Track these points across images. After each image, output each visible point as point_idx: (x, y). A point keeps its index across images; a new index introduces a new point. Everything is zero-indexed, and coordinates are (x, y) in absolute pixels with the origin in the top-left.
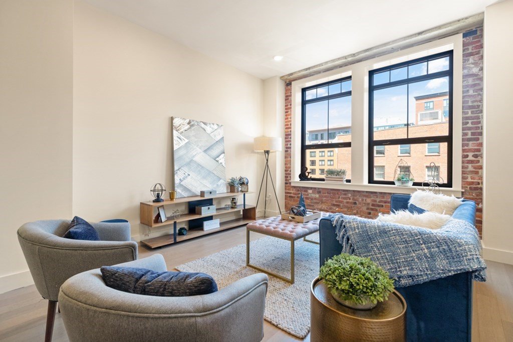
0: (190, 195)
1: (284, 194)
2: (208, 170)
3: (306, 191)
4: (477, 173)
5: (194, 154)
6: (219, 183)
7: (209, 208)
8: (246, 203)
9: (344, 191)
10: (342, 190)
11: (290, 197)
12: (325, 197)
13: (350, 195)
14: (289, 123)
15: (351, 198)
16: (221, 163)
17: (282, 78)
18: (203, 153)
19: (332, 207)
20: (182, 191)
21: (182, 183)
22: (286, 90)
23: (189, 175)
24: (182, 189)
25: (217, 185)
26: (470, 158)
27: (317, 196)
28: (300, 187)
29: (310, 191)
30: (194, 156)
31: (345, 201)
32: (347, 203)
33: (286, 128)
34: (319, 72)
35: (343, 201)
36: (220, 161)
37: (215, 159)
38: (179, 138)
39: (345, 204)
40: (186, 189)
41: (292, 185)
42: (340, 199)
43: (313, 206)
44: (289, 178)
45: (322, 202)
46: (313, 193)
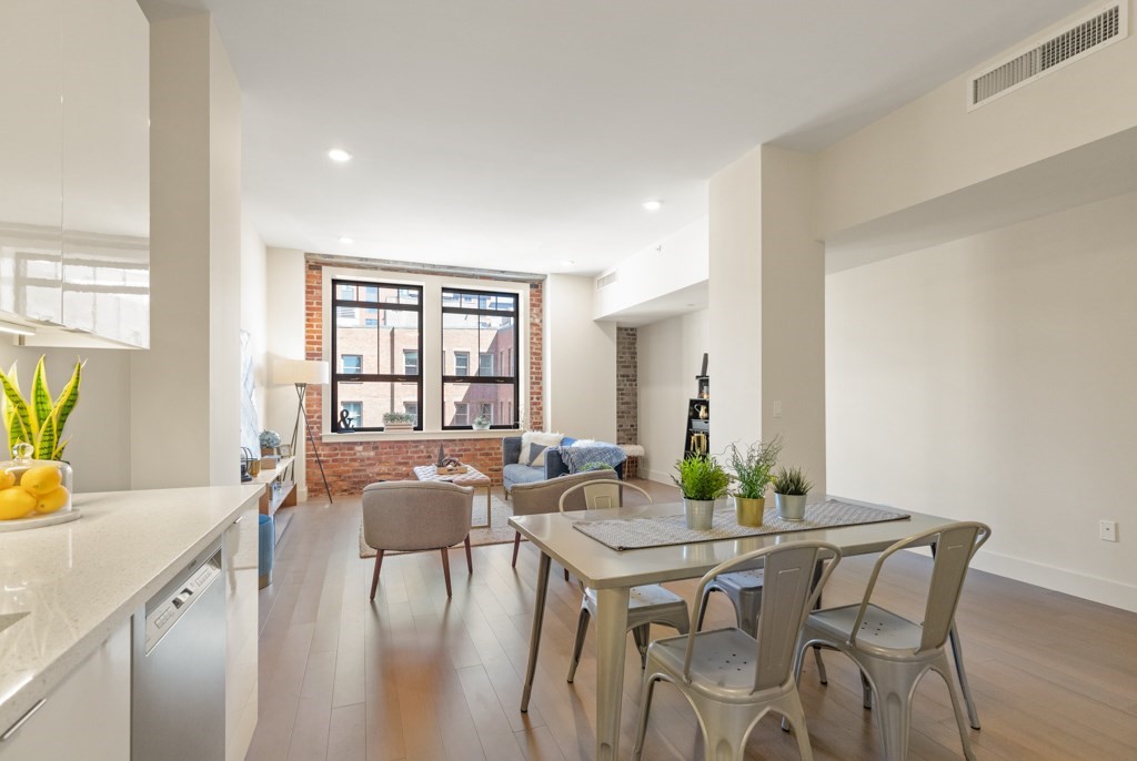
1: (305, 459)
3: (350, 449)
4: (538, 413)
9: (414, 442)
10: (412, 441)
11: (316, 462)
12: (386, 453)
13: (422, 447)
14: (315, 335)
15: (425, 451)
19: (397, 467)
22: (308, 276)
26: (535, 400)
27: (372, 454)
28: (339, 443)
29: (359, 448)
31: (416, 456)
32: (419, 457)
33: (308, 343)
35: (413, 457)
39: (416, 460)
41: (324, 440)
42: (409, 454)
43: (364, 470)
44: (315, 430)
45: (381, 462)
46: (364, 450)
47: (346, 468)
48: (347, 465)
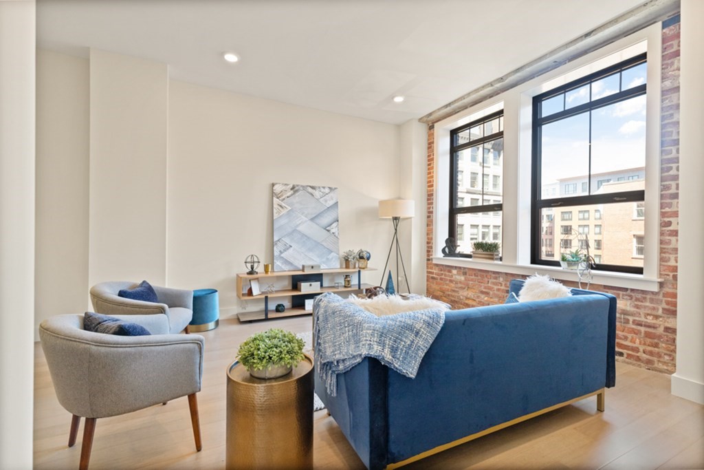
0: (292, 268)
1: (426, 274)
2: (315, 241)
3: (450, 271)
5: (298, 223)
6: (330, 257)
7: (311, 285)
8: (361, 282)
9: (494, 272)
10: (491, 271)
11: (433, 278)
12: (472, 280)
13: (501, 279)
14: (432, 179)
15: (503, 284)
16: (333, 233)
17: (420, 120)
18: (310, 222)
19: (480, 294)
20: (282, 264)
21: (282, 255)
22: (429, 136)
23: (291, 246)
24: (282, 261)
25: (328, 259)
27: (462, 278)
28: (443, 265)
29: (454, 272)
30: (298, 226)
31: (496, 287)
32: (498, 290)
33: (428, 187)
34: (465, 107)
35: (493, 288)
36: (333, 231)
37: (325, 229)
38: (281, 206)
39: (495, 292)
40: (287, 262)
41: (434, 262)
42: (489, 285)
43: (457, 292)
44: (431, 253)
45: (469, 287)
46: (458, 274)
47: (448, 287)
48: (447, 285)
